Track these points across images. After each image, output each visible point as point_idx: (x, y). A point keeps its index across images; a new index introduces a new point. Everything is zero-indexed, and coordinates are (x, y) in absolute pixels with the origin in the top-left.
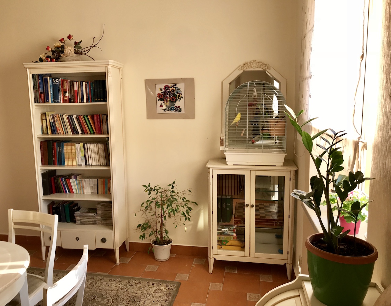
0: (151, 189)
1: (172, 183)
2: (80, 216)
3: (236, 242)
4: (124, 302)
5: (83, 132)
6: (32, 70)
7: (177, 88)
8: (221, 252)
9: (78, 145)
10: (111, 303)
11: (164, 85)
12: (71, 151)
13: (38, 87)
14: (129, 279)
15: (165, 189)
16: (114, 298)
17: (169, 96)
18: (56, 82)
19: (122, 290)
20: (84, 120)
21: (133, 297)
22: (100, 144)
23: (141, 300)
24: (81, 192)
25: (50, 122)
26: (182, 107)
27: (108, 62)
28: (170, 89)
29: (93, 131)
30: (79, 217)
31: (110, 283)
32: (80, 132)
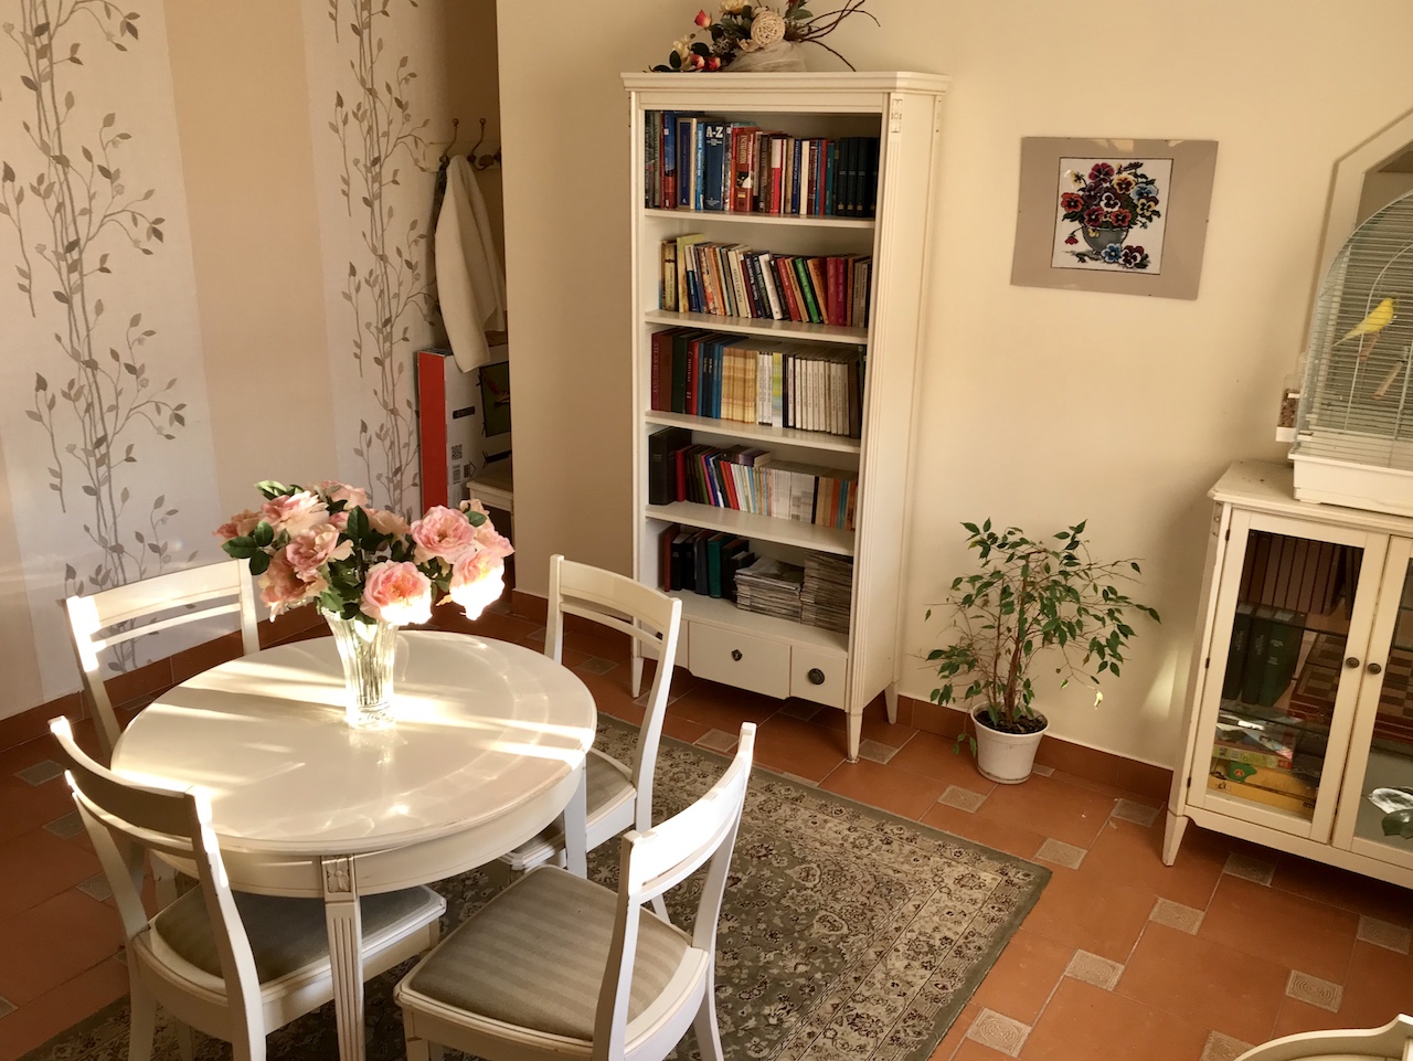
0: (993, 537)
1: (1071, 528)
2: (751, 585)
3: (1284, 780)
4: (855, 889)
5: (788, 315)
6: (645, 98)
7: (1143, 176)
8: (1219, 801)
9: (766, 356)
10: (817, 881)
11: (1092, 163)
12: (742, 376)
13: (658, 152)
14: (882, 819)
15: (1043, 547)
16: (826, 870)
17: (1107, 205)
18: (718, 136)
19: (856, 850)
20: (794, 274)
21: (885, 880)
22: (837, 363)
23: (910, 896)
24: (760, 509)
25: (687, 272)
26: (1153, 252)
27: (895, 79)
28: (1116, 178)
29: (820, 314)
30: (748, 588)
31: (820, 817)
32: (777, 315)
